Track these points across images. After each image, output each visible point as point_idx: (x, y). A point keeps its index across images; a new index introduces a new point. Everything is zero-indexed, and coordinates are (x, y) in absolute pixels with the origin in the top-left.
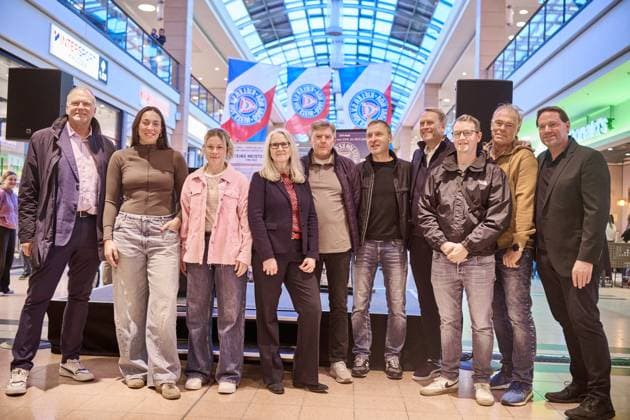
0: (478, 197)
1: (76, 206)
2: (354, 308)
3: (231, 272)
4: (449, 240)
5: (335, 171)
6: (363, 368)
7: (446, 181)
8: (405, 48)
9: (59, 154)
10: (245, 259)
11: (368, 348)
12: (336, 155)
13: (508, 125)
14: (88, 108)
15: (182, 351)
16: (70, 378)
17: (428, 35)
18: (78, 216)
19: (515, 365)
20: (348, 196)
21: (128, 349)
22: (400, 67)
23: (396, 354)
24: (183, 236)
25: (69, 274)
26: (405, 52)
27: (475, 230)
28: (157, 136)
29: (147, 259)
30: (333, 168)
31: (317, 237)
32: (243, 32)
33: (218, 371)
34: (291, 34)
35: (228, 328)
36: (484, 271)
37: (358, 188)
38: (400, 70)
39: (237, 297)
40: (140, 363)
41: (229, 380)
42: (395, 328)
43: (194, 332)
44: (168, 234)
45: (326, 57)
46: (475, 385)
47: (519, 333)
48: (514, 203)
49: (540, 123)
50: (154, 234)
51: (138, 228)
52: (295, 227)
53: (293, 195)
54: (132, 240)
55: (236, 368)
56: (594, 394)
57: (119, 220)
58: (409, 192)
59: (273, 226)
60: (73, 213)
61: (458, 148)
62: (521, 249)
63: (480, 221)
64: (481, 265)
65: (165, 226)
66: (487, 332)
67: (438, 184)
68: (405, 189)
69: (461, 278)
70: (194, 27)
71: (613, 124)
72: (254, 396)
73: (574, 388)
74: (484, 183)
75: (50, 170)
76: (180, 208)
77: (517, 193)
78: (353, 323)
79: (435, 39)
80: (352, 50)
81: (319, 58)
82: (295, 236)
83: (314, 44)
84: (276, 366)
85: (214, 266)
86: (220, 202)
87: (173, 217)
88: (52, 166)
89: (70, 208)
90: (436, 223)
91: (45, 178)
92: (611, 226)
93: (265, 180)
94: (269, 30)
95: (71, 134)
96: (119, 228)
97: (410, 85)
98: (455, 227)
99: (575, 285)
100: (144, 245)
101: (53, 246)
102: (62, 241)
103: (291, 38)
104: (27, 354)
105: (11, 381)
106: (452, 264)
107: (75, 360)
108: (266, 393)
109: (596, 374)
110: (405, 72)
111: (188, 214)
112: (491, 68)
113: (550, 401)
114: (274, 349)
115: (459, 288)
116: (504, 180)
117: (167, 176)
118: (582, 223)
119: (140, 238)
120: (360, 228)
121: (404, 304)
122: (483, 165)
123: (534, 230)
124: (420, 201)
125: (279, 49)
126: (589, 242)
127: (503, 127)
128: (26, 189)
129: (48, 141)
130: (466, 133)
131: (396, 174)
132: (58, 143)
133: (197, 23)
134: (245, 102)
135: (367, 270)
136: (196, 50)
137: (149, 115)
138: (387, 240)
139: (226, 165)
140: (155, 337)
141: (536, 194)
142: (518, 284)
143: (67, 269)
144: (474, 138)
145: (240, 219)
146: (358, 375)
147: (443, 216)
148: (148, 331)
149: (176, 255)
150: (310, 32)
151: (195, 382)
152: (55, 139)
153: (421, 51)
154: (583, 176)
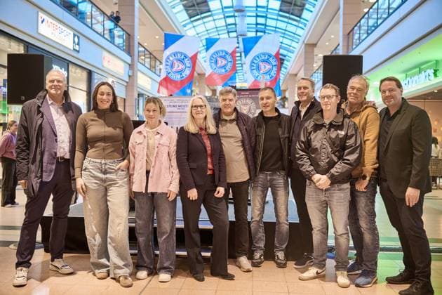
0: (338, 142)
1: (56, 153)
2: (252, 218)
3: (165, 198)
4: (317, 173)
5: (237, 124)
6: (259, 261)
7: (315, 131)
8: (290, 18)
9: (42, 117)
10: (174, 188)
11: (263, 246)
12: (237, 112)
13: (359, 90)
14: (61, 84)
15: (133, 252)
16: (57, 272)
17: (306, 9)
18: (57, 161)
19: (365, 258)
20: (246, 142)
21: (96, 252)
22: (286, 32)
23: (282, 250)
24: (131, 172)
25: (53, 200)
26: (290, 21)
27: (336, 166)
28: (110, 103)
29: (106, 190)
30: (235, 122)
31: (225, 172)
32: (175, 11)
33: (158, 266)
34: (209, 11)
35: (164, 237)
36: (342, 195)
37: (254, 135)
38: (287, 35)
39: (170, 215)
40: (104, 261)
41: (166, 272)
42: (281, 233)
43: (141, 239)
44: (120, 172)
45: (234, 26)
46: (337, 272)
47: (367, 237)
48: (363, 146)
49: (382, 89)
50: (110, 173)
51: (99, 169)
52: (210, 166)
53: (208, 143)
54: (95, 177)
55: (171, 264)
56: (419, 279)
57: (86, 164)
58: (289, 138)
59: (194, 165)
60: (54, 158)
61: (324, 107)
62: (368, 178)
63: (339, 159)
64: (340, 190)
65: (118, 167)
66: (345, 236)
67: (310, 133)
68: (286, 135)
69: (327, 199)
70: (140, 8)
71: (438, 74)
72: (184, 283)
73: (406, 274)
74: (343, 133)
75: (37, 129)
76: (128, 153)
77: (365, 139)
78: (252, 228)
79: (311, 12)
80: (253, 20)
81: (229, 27)
82: (209, 172)
83: (225, 17)
84: (199, 262)
85: (153, 194)
86: (156, 149)
87: (123, 160)
88: (37, 126)
89: (51, 155)
90: (308, 160)
91: (33, 134)
92: (436, 146)
93: (188, 133)
94: (193, 8)
95: (50, 103)
96: (86, 169)
97: (294, 44)
98: (322, 164)
99: (408, 204)
100: (104, 181)
101: (42, 182)
102: (48, 178)
103: (210, 13)
104: (26, 257)
105: (16, 276)
106: (320, 189)
107: (60, 260)
108: (192, 281)
109: (421, 266)
110: (290, 36)
111: (134, 157)
112: (351, 33)
113: (389, 283)
114: (197, 250)
115: (325, 206)
116: (356, 131)
117: (118, 132)
118: (412, 160)
119: (101, 175)
120: (255, 163)
121: (287, 215)
122: (341, 120)
123: (378, 165)
124: (297, 145)
125: (200, 22)
126: (417, 175)
127: (355, 91)
128: (20, 142)
129: (34, 109)
130: (329, 97)
131: (280, 125)
132: (41, 109)
133: (142, 5)
134: (176, 64)
135: (261, 193)
136: (142, 24)
137: (104, 88)
138: (274, 171)
139: (160, 122)
140: (114, 245)
141: (379, 139)
142: (366, 202)
143: (52, 197)
144: (335, 101)
145: (170, 160)
146: (256, 265)
147: (313, 156)
148: (109, 240)
149: (126, 186)
150: (222, 9)
151: (143, 274)
152: (39, 107)
153: (302, 20)
154: (413, 128)
